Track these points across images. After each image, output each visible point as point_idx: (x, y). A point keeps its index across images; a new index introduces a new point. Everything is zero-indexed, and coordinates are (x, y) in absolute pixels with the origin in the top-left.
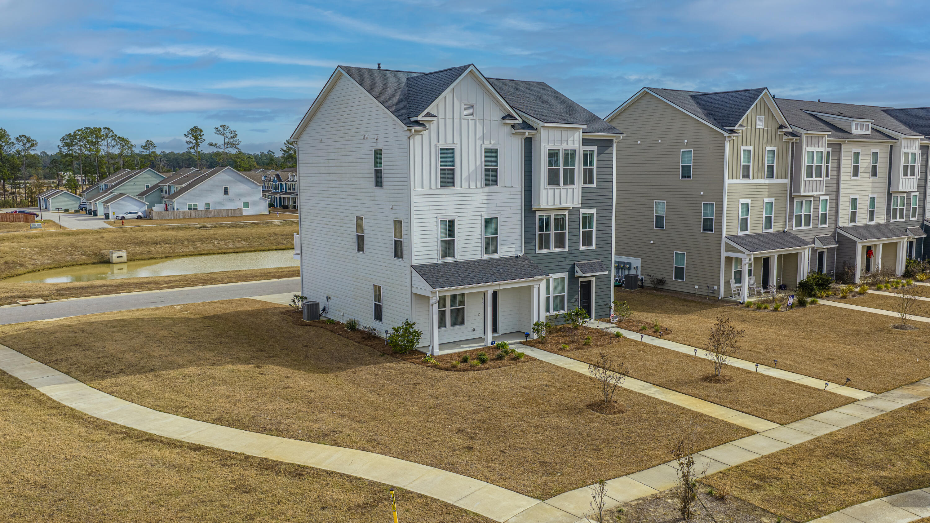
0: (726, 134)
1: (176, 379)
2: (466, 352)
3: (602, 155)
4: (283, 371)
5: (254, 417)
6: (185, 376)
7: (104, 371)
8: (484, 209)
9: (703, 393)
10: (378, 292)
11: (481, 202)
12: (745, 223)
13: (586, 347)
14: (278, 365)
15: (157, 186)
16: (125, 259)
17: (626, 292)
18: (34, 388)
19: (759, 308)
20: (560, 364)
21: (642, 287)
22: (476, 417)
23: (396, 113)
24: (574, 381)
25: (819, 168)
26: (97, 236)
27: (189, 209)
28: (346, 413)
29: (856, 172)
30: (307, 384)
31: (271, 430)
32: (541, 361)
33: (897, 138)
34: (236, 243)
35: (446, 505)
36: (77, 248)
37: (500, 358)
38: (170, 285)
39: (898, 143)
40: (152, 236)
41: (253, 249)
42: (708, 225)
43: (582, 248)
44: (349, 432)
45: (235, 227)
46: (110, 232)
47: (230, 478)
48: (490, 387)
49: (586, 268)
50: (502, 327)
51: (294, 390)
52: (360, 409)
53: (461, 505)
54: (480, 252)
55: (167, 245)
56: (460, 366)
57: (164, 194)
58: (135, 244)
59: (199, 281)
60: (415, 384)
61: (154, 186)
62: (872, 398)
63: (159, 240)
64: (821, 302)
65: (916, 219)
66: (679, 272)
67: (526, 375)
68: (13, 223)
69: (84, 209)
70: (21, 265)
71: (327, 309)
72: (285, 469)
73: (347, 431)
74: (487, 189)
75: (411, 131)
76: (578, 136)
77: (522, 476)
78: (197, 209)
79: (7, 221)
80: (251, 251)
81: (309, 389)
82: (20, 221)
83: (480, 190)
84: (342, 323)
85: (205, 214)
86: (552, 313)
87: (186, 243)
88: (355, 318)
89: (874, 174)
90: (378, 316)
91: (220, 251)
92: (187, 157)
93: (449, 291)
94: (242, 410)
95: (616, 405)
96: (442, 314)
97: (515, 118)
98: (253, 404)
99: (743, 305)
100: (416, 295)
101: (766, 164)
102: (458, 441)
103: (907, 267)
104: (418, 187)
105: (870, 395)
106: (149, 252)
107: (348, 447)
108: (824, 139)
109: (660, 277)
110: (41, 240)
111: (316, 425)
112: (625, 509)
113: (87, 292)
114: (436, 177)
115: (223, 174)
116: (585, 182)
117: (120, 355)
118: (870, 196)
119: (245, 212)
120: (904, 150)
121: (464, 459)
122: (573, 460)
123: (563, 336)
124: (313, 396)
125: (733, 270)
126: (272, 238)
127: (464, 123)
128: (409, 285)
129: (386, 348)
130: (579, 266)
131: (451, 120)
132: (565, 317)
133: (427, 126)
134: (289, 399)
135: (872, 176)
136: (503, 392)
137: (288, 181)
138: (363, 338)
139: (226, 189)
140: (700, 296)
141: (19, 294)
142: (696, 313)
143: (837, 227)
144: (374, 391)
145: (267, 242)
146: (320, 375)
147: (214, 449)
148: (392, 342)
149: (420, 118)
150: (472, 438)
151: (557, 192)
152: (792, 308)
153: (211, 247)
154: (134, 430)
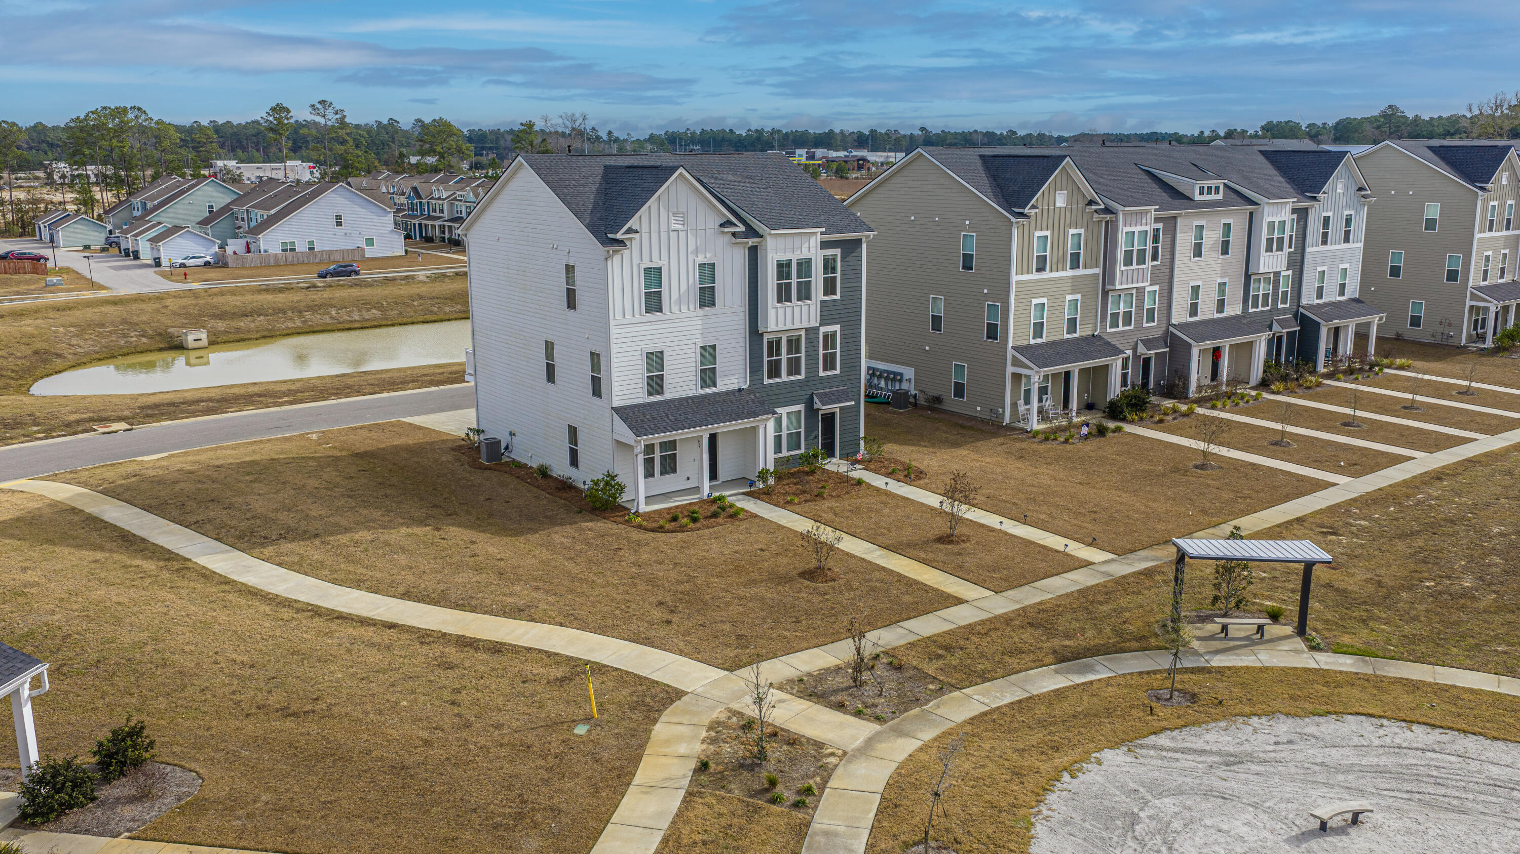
0: (1013, 219)
1: (347, 547)
2: (677, 507)
3: (847, 259)
4: (468, 534)
5: (443, 591)
6: (356, 543)
7: (261, 536)
8: (699, 336)
9: (930, 556)
10: (573, 432)
11: (695, 327)
12: (1038, 329)
13: (818, 498)
14: (460, 526)
15: (226, 208)
16: (205, 342)
17: (894, 413)
18: (190, 560)
19: (1047, 439)
20: (783, 522)
21: (915, 405)
22: (679, 588)
23: (591, 227)
24: (793, 544)
25: (1142, 253)
26: (157, 305)
27: (283, 250)
28: (541, 585)
29: (1198, 251)
30: (496, 551)
31: (463, 605)
32: (763, 519)
33: (1259, 202)
34: (364, 312)
35: (639, 677)
36: (133, 325)
37: (715, 515)
38: (291, 398)
39: (1260, 210)
40: (238, 304)
41: (389, 323)
42: (992, 332)
43: (822, 374)
44: (545, 607)
45: (360, 286)
46: (175, 297)
47: (431, 655)
48: (700, 552)
49: (828, 399)
50: (724, 473)
51: (481, 558)
52: (556, 580)
53: (654, 677)
54: (694, 387)
55: (262, 318)
56: (668, 526)
57: (239, 223)
58: (215, 316)
59: (330, 391)
60: (616, 550)
61: (223, 208)
62: (1112, 560)
63: (249, 309)
64: (1128, 428)
65: (1288, 305)
66: (959, 390)
67: (741, 537)
68: (16, 277)
69: (113, 245)
70: (59, 356)
71: (510, 447)
72: (484, 646)
73: (543, 606)
74: (702, 311)
75: (608, 251)
76: (815, 241)
77: (716, 650)
78: (294, 250)
79: (6, 273)
80: (387, 326)
81: (499, 557)
82: (25, 273)
83: (694, 314)
84: (531, 467)
85: (308, 257)
86: (785, 453)
87: (289, 313)
88: (546, 462)
89: (1225, 250)
90: (574, 462)
91: (341, 326)
92: (254, 131)
93: (657, 438)
94: (428, 584)
95: (829, 573)
96: (649, 462)
97: (735, 225)
98: (439, 577)
99: (1030, 435)
100: (617, 441)
101: (1069, 252)
102: (657, 614)
103: (1265, 371)
104: (619, 316)
105: (1111, 556)
106: (238, 330)
107: (545, 622)
108: (1149, 215)
109: (935, 393)
110: (77, 313)
111: (510, 600)
112: (805, 678)
113: (183, 412)
114: (640, 302)
115: (333, 195)
116: (825, 294)
117: (273, 516)
118: (1219, 281)
119: (369, 253)
120: (1267, 219)
121: (662, 633)
122: (770, 632)
123: (795, 484)
124: (503, 566)
125: (1023, 388)
126: (415, 303)
127: (673, 235)
128: (609, 429)
129: (583, 503)
130: (819, 396)
131: (657, 234)
132: (800, 458)
133: (628, 243)
134: (478, 569)
135: (1222, 254)
136: (713, 558)
137: (432, 198)
138: (557, 488)
139: (339, 217)
140: (983, 421)
141: (91, 415)
142: (968, 446)
143: (1170, 324)
144: (570, 558)
145: (408, 309)
146: (509, 539)
147: (409, 627)
148: (592, 494)
149: (619, 236)
150: (672, 611)
151: (789, 310)
152: (1086, 439)
153: (327, 319)
154: (320, 607)
